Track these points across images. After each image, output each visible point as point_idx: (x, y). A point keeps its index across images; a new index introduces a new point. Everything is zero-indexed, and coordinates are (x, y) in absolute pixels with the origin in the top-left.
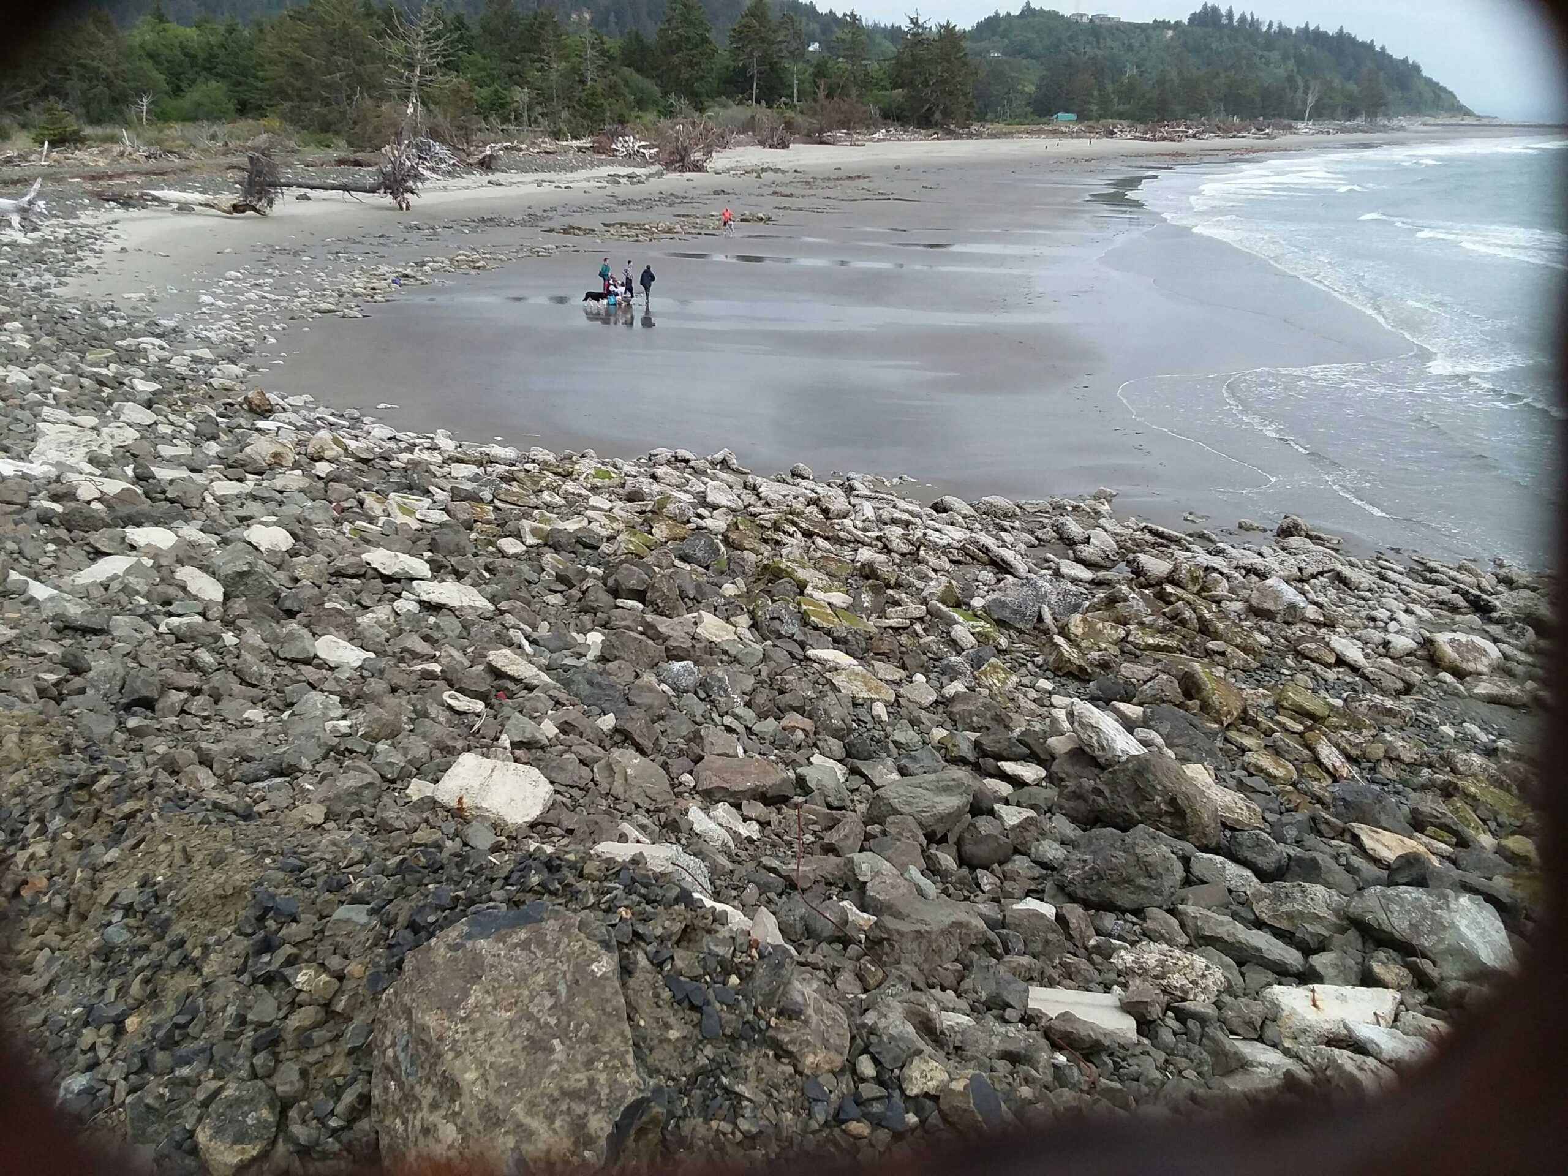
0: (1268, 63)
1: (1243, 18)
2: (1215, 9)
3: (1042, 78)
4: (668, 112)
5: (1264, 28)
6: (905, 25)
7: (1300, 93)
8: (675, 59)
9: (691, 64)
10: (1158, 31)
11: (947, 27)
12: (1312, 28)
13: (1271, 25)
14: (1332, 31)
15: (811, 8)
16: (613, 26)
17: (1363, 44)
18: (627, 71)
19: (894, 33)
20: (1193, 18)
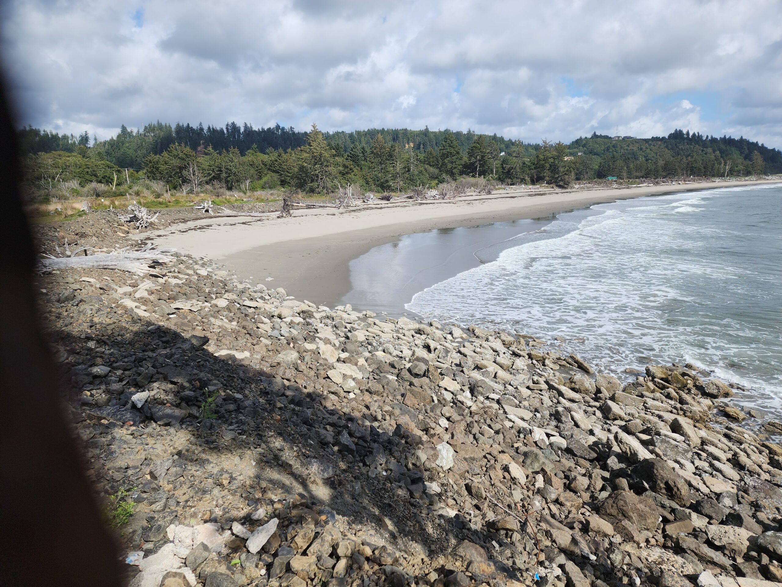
0: (706, 154)
1: (694, 135)
2: (681, 132)
3: (600, 163)
4: (442, 181)
5: (704, 138)
6: (541, 143)
7: (722, 165)
8: (446, 161)
9: (452, 163)
10: (654, 142)
11: (559, 144)
12: (727, 137)
13: (707, 137)
14: (737, 138)
15: (502, 139)
16: (422, 149)
17: (753, 143)
18: (426, 166)
19: (537, 147)
20: (671, 136)
